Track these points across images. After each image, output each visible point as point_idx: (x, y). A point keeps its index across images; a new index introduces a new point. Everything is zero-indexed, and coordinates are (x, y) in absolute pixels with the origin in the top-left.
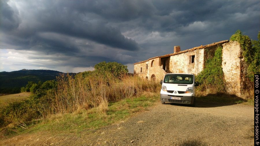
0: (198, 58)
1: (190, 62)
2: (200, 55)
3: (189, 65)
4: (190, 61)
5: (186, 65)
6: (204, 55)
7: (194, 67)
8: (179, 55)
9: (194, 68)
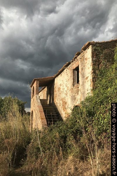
0: (83, 71)
1: (74, 82)
2: (85, 61)
3: (72, 87)
4: (74, 79)
5: (69, 90)
6: (92, 60)
7: (78, 90)
8: (63, 74)
9: (79, 92)
